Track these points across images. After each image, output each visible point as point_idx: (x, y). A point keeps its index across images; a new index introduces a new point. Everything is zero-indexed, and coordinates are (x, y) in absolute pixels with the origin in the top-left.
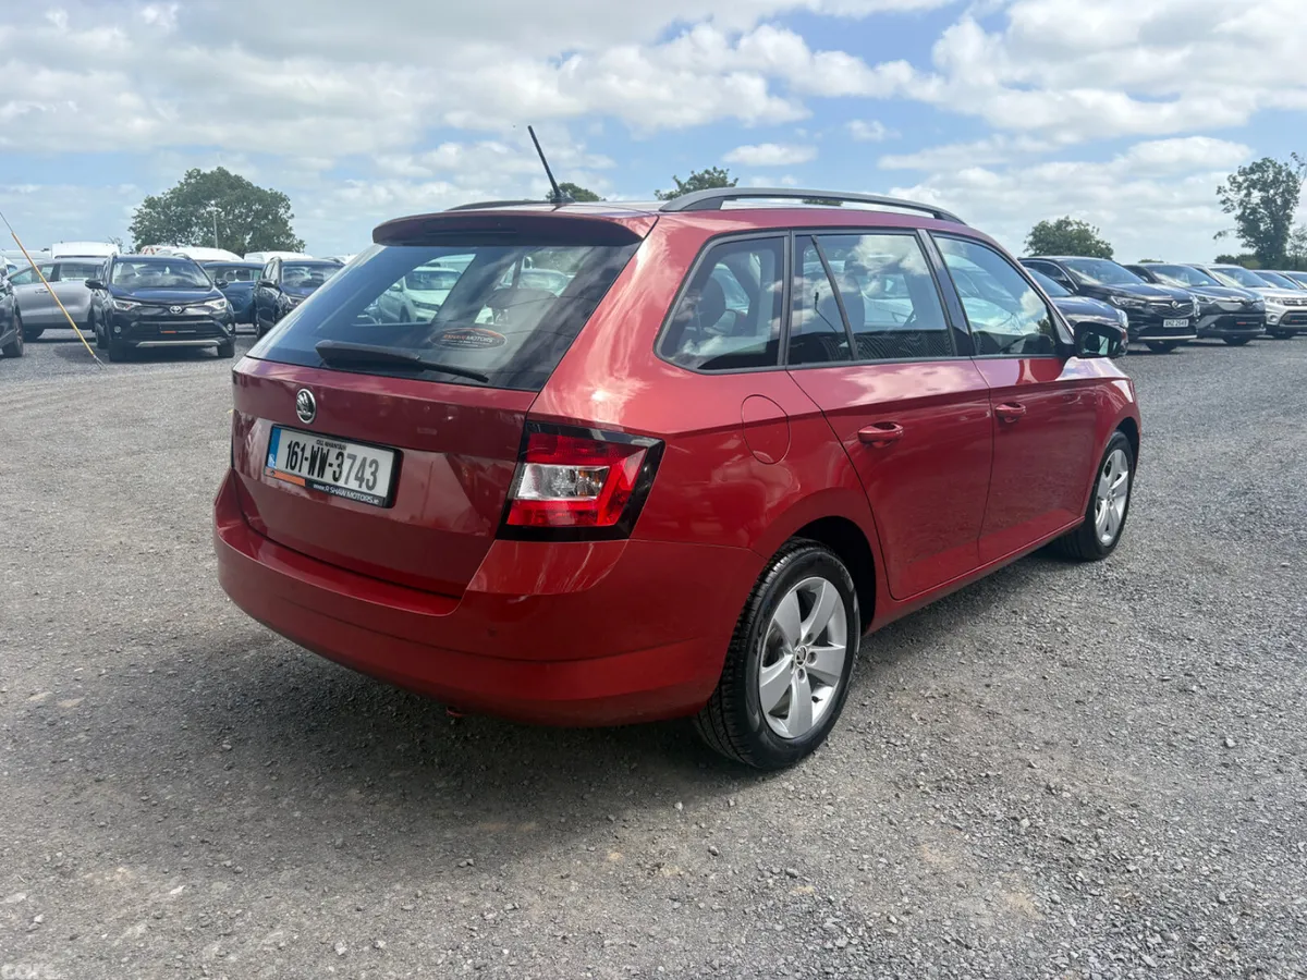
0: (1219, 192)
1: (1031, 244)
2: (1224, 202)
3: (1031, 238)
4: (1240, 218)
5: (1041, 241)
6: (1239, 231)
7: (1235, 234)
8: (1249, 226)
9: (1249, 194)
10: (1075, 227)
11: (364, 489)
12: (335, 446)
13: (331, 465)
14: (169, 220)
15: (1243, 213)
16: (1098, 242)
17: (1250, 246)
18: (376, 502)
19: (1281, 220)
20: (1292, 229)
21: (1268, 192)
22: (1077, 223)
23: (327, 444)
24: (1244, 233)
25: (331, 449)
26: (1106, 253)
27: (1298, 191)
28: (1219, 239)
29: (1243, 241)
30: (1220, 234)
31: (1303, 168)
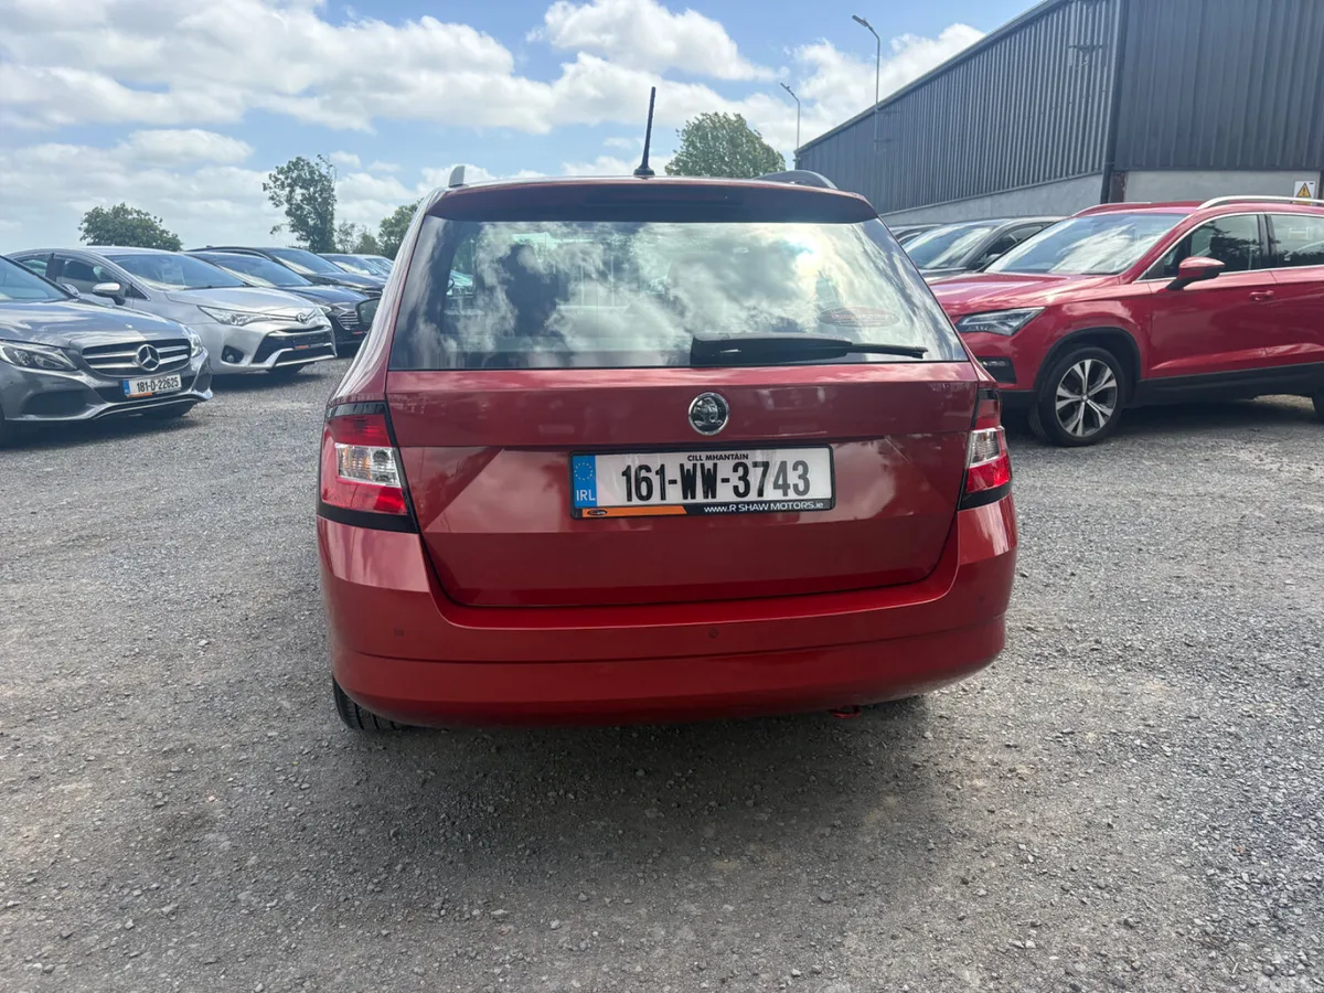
0: (265, 189)
1: (87, 231)
2: (272, 198)
3: (85, 225)
4: (289, 213)
5: (98, 228)
6: (293, 226)
7: (288, 228)
8: (299, 223)
9: (292, 191)
10: (135, 215)
11: (792, 495)
12: (727, 457)
13: (726, 480)
15: (290, 209)
16: (163, 231)
17: (304, 240)
18: (819, 505)
19: (325, 216)
20: (337, 224)
21: (308, 190)
22: (136, 212)
23: (708, 458)
24: (294, 228)
25: (719, 462)
26: (174, 245)
27: (333, 190)
28: (276, 233)
29: (297, 234)
30: (274, 229)
31: (332, 168)
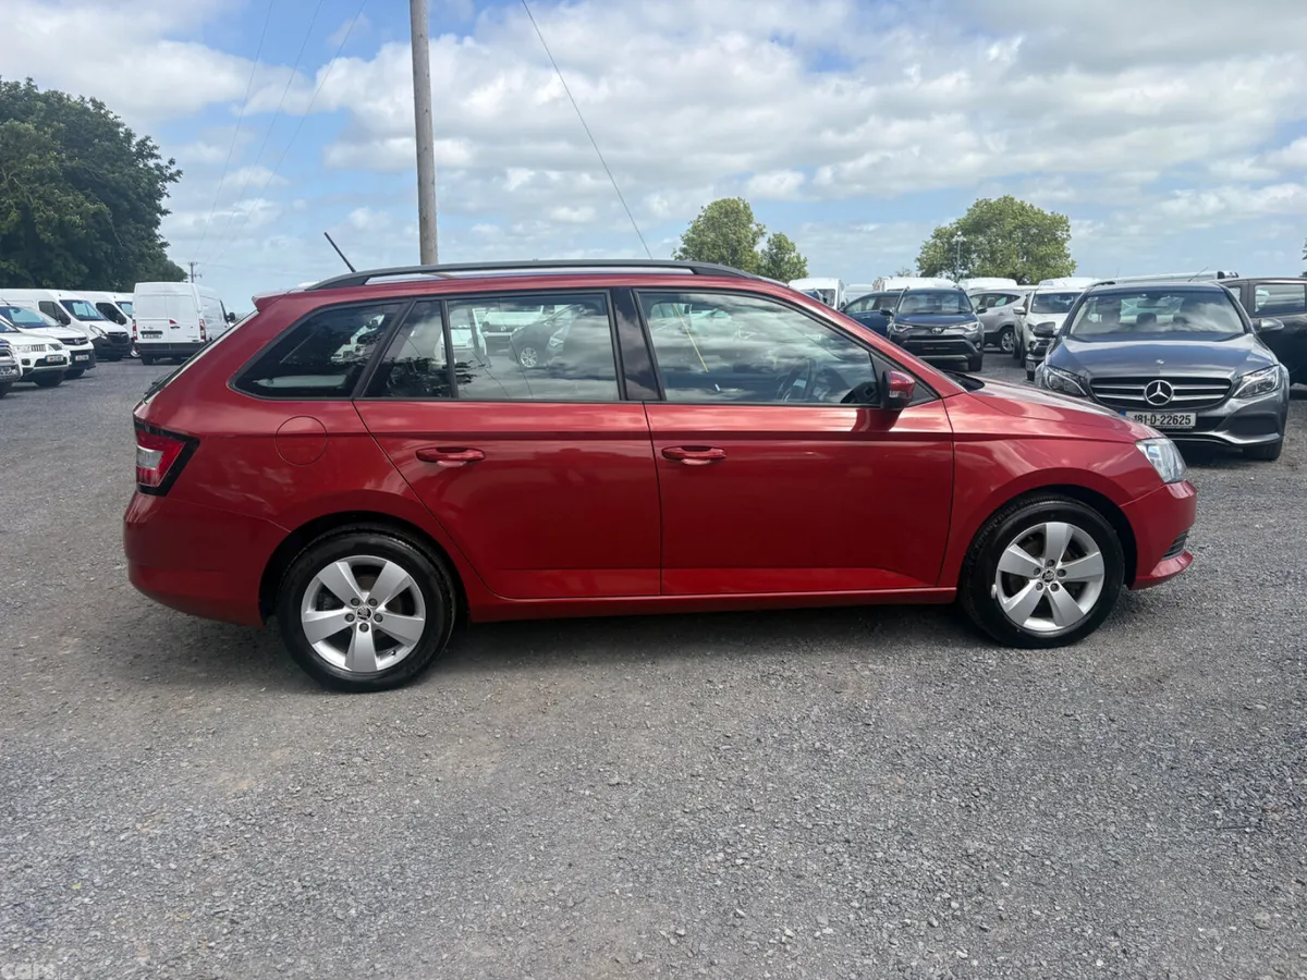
14: (952, 249)
